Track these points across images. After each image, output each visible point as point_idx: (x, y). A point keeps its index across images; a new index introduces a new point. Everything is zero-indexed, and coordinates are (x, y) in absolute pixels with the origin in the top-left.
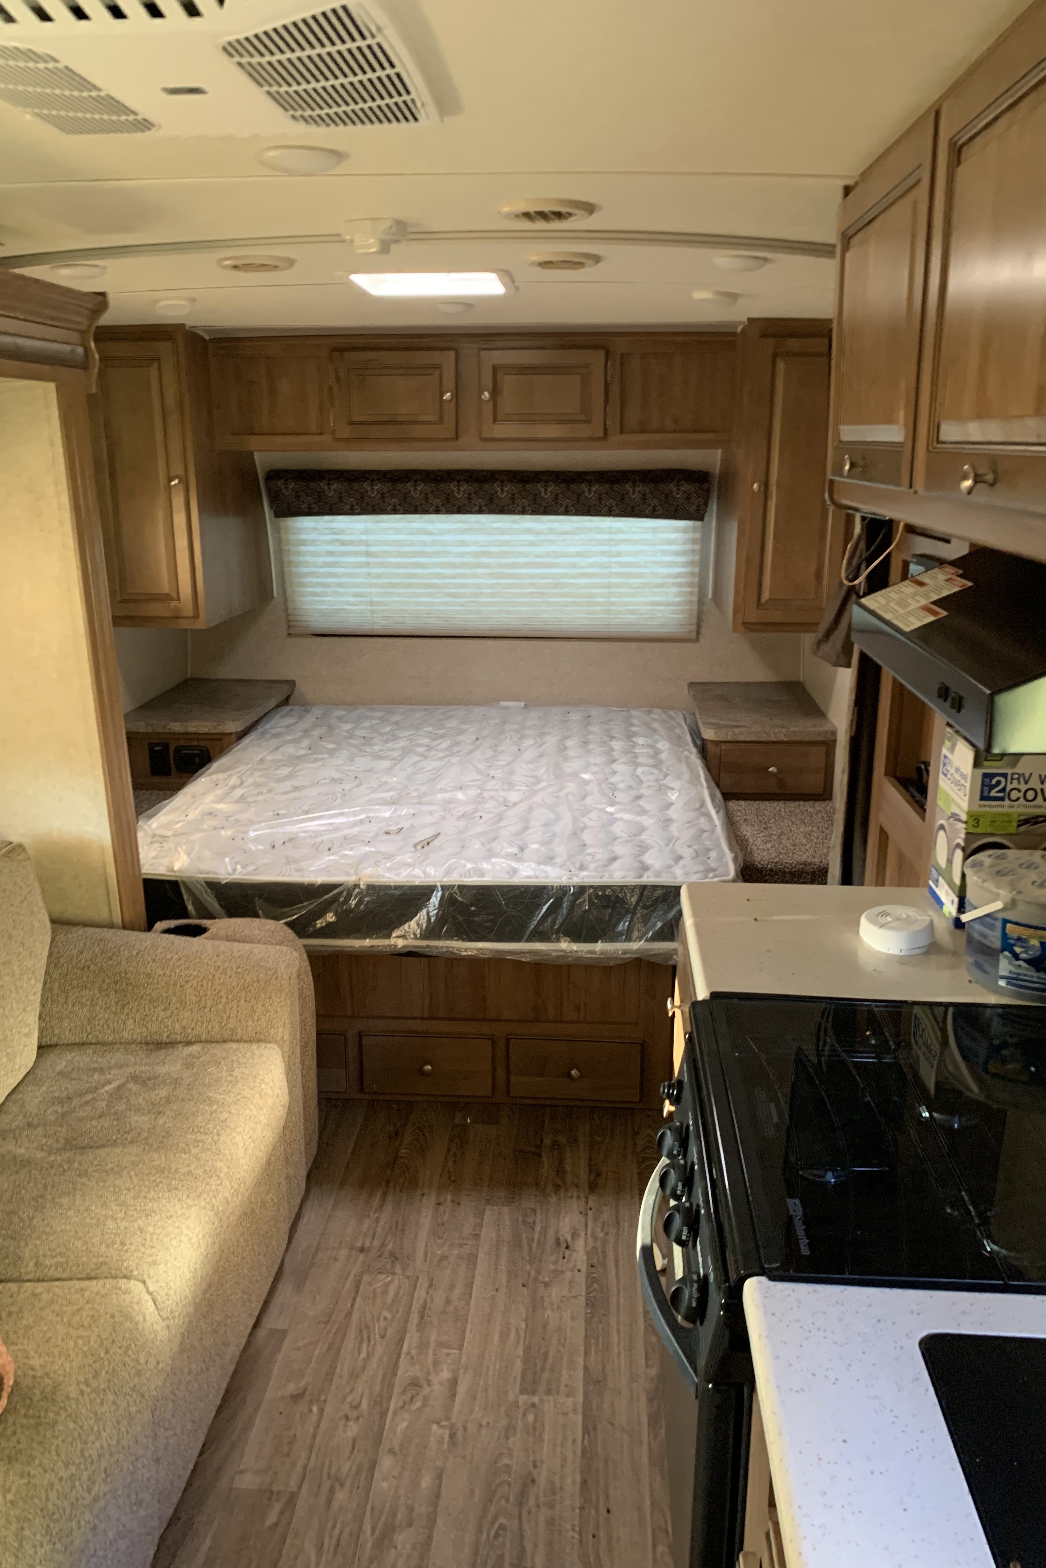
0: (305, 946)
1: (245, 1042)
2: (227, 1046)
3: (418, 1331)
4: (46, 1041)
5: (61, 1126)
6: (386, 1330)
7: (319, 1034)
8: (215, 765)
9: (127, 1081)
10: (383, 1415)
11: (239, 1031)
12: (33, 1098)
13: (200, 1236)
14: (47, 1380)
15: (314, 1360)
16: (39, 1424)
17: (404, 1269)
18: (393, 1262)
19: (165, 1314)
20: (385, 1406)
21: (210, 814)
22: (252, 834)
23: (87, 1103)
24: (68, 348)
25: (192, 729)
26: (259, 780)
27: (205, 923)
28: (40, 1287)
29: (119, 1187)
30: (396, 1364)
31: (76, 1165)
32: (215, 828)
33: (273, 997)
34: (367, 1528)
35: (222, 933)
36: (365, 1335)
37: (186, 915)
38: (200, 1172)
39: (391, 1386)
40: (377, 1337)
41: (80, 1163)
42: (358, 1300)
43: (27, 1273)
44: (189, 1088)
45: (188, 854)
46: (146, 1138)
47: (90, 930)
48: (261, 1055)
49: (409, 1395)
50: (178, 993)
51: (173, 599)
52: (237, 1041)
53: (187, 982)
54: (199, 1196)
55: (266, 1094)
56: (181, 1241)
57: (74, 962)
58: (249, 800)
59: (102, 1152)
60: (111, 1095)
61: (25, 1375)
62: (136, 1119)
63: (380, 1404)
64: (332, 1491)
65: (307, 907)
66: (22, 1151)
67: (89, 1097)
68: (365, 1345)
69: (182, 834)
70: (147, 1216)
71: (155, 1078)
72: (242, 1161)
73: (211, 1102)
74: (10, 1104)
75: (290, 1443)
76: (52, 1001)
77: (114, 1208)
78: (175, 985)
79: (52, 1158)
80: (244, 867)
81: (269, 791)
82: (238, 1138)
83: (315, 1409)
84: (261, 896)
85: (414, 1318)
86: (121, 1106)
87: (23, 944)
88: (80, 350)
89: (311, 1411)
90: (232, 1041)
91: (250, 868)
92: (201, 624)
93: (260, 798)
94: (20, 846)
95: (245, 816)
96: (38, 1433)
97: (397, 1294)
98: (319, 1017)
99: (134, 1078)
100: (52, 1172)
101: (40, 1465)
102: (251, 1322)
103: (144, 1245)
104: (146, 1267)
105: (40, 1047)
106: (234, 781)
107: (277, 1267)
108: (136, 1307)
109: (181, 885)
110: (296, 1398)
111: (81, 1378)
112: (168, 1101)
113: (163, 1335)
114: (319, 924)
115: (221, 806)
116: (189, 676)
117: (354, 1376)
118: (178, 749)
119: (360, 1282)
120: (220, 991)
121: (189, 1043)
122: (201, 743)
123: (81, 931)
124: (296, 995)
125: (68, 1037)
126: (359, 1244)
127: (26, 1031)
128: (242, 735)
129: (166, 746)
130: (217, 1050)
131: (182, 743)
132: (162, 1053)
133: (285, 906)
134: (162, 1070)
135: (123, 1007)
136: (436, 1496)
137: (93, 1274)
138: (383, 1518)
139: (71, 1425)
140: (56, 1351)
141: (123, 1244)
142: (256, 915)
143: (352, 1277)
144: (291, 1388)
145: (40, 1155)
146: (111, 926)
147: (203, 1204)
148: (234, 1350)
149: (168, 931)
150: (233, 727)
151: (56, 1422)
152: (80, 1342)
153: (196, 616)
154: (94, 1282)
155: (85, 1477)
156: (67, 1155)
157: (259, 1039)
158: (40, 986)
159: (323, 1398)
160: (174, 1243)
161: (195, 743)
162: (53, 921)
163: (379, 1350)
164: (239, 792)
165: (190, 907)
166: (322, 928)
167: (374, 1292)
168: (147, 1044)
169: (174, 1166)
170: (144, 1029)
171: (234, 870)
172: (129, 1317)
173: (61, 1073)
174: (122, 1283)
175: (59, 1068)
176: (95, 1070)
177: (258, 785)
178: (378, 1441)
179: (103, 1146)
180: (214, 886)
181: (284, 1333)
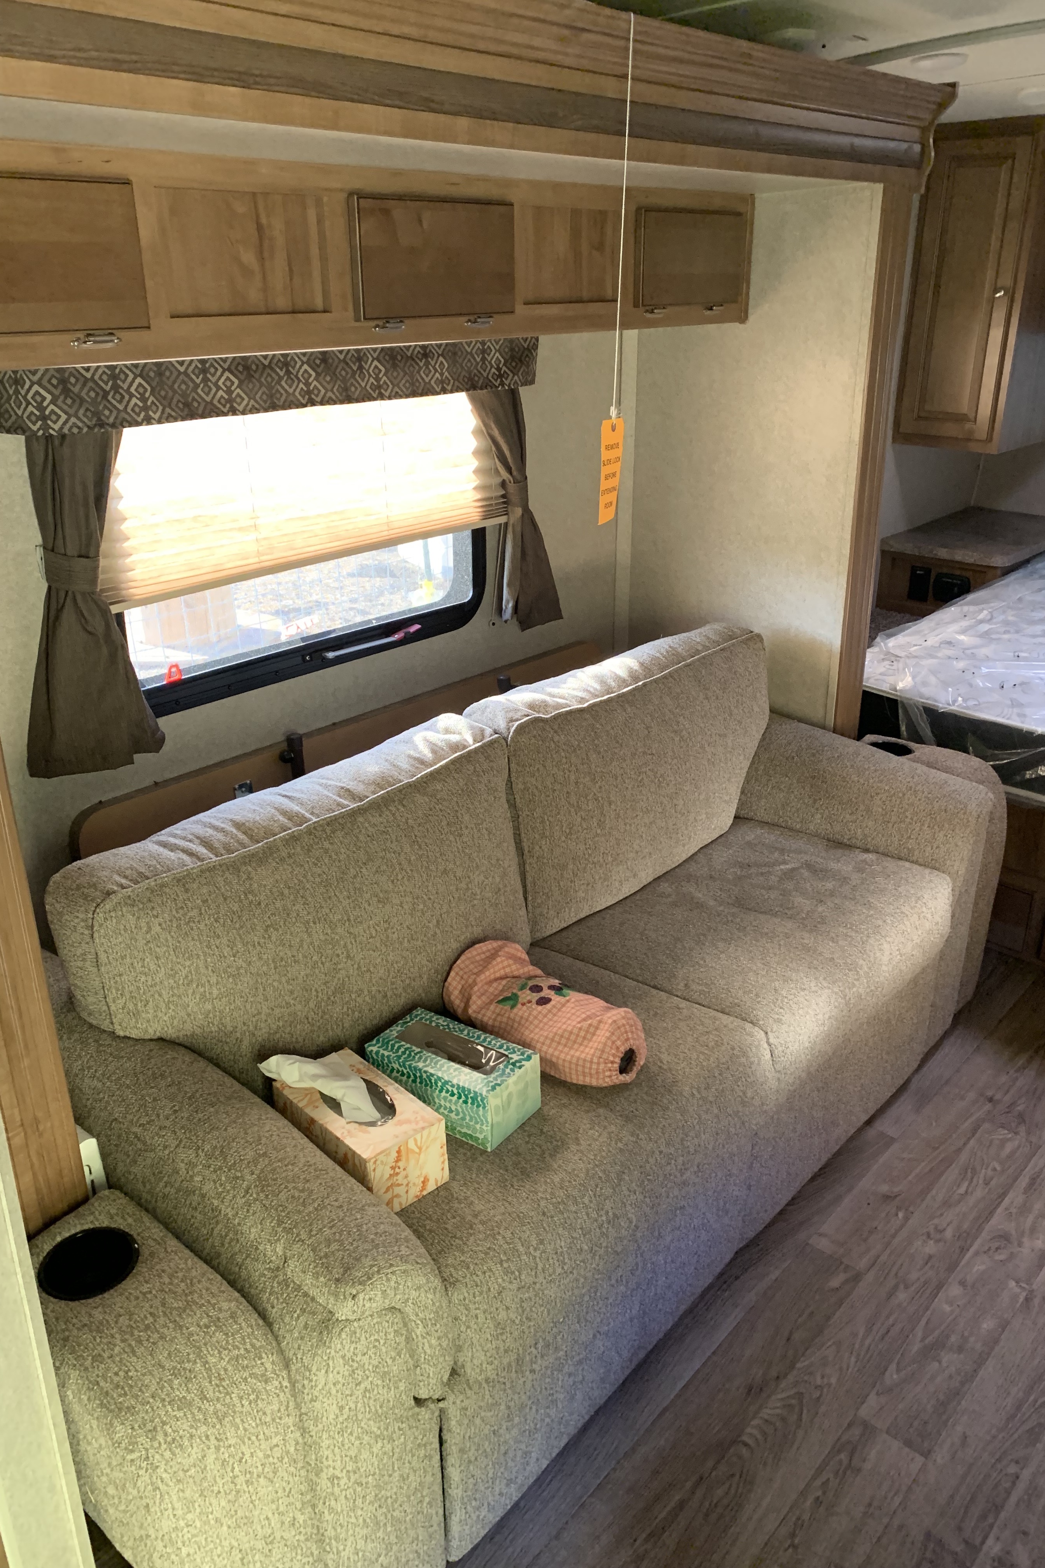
0: (1006, 793)
1: (921, 865)
2: (901, 863)
3: (1025, 1193)
4: (742, 813)
5: (735, 885)
6: (992, 1179)
7: (1001, 884)
8: (971, 597)
9: (802, 867)
10: (963, 1250)
11: (916, 853)
12: (720, 857)
13: (827, 1016)
14: (669, 1075)
15: (913, 1174)
16: (654, 1103)
17: (1028, 1133)
18: (1019, 1124)
19: (778, 1067)
20: (969, 1242)
21: (949, 643)
22: (984, 670)
23: (762, 874)
24: (905, 146)
25: (958, 558)
26: (1010, 618)
27: (912, 745)
28: (683, 1004)
29: (768, 950)
30: (991, 1213)
31: (738, 920)
32: (950, 658)
33: (957, 831)
34: (919, 1332)
35: (924, 758)
36: (969, 1174)
37: (898, 736)
38: (841, 962)
39: (980, 1229)
40: (981, 1182)
41: (742, 920)
42: (972, 1142)
43: (677, 990)
44: (854, 888)
45: (914, 678)
46: (803, 919)
47: (803, 725)
48: (931, 881)
49: (997, 1244)
50: (867, 802)
51: (969, 420)
52: (912, 862)
53: (877, 794)
54: (834, 982)
55: (924, 917)
56: (807, 1013)
57: (782, 750)
58: (993, 636)
59: (762, 917)
60: (785, 874)
61: (655, 1064)
62: (798, 900)
63: (965, 1239)
64: (896, 1287)
65: (1021, 754)
66: (700, 895)
67: (765, 870)
68: (966, 1184)
69: (916, 657)
70: (784, 981)
71: (826, 871)
72: (884, 968)
73: (869, 905)
74: (701, 855)
75: (871, 1232)
76: (756, 780)
77: (759, 965)
78: (866, 793)
79: (721, 908)
80: (964, 700)
81: (1017, 632)
82: (886, 946)
83: (901, 1215)
84: (974, 733)
85: (1024, 1182)
86: (789, 885)
87: (740, 722)
88: (917, 148)
89: (897, 1215)
90: (907, 860)
91: (971, 703)
92: (993, 449)
93: (1006, 636)
94: (759, 636)
95: (984, 651)
96: (652, 1109)
97: (1013, 1153)
98: (1006, 869)
99: (809, 866)
100: (718, 919)
101: (648, 1133)
102: (865, 1118)
103: (774, 1003)
104: (771, 1020)
105: (736, 817)
106: (984, 614)
107: (902, 1082)
108: (754, 1049)
109: (900, 706)
110: (887, 1198)
111: (695, 1084)
112: (832, 894)
113: (773, 1084)
114: (1028, 775)
115: (962, 637)
116: (972, 503)
117: (947, 1204)
118: (939, 576)
119: (979, 1127)
120: (907, 810)
121: (867, 851)
122: (964, 573)
123: (795, 724)
124: (984, 836)
125: (761, 815)
126: (989, 1094)
127: (727, 798)
128: (1008, 571)
129: (928, 571)
130: (891, 865)
131: (945, 570)
132: (839, 852)
133: (996, 748)
134: (833, 865)
135: (815, 801)
136: (993, 1341)
137: (727, 1010)
138: (937, 1333)
139: (679, 1116)
140: (682, 1056)
141: (757, 995)
142: (966, 751)
143: (974, 1118)
144: (884, 1188)
145: (712, 903)
146: (823, 727)
147: (836, 990)
148: (841, 1132)
149: (874, 744)
150: (999, 561)
151: (668, 1108)
152: (702, 1057)
153: (990, 439)
154: (726, 1017)
155: (680, 1160)
156: (734, 910)
157: (933, 865)
158: (747, 764)
159: (911, 1209)
160: (801, 1011)
161: (958, 572)
162: (773, 711)
163: (979, 1193)
164: (985, 627)
165: (903, 728)
166: (1030, 780)
167: (991, 1142)
168: (828, 840)
169: (820, 949)
170: (829, 827)
171: (955, 701)
172: (744, 1054)
173: (749, 843)
174: (748, 1026)
175: (748, 838)
176: (777, 849)
177: (1006, 623)
178: (952, 1268)
179: (765, 913)
180: (931, 712)
181: (892, 1140)
